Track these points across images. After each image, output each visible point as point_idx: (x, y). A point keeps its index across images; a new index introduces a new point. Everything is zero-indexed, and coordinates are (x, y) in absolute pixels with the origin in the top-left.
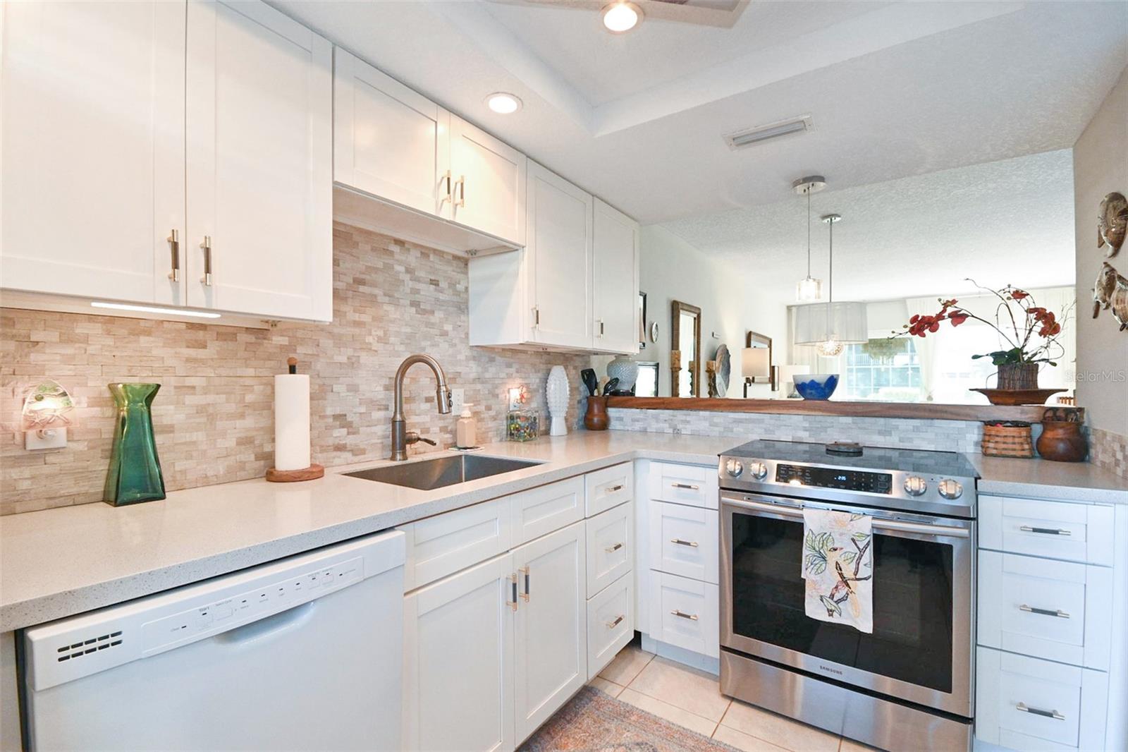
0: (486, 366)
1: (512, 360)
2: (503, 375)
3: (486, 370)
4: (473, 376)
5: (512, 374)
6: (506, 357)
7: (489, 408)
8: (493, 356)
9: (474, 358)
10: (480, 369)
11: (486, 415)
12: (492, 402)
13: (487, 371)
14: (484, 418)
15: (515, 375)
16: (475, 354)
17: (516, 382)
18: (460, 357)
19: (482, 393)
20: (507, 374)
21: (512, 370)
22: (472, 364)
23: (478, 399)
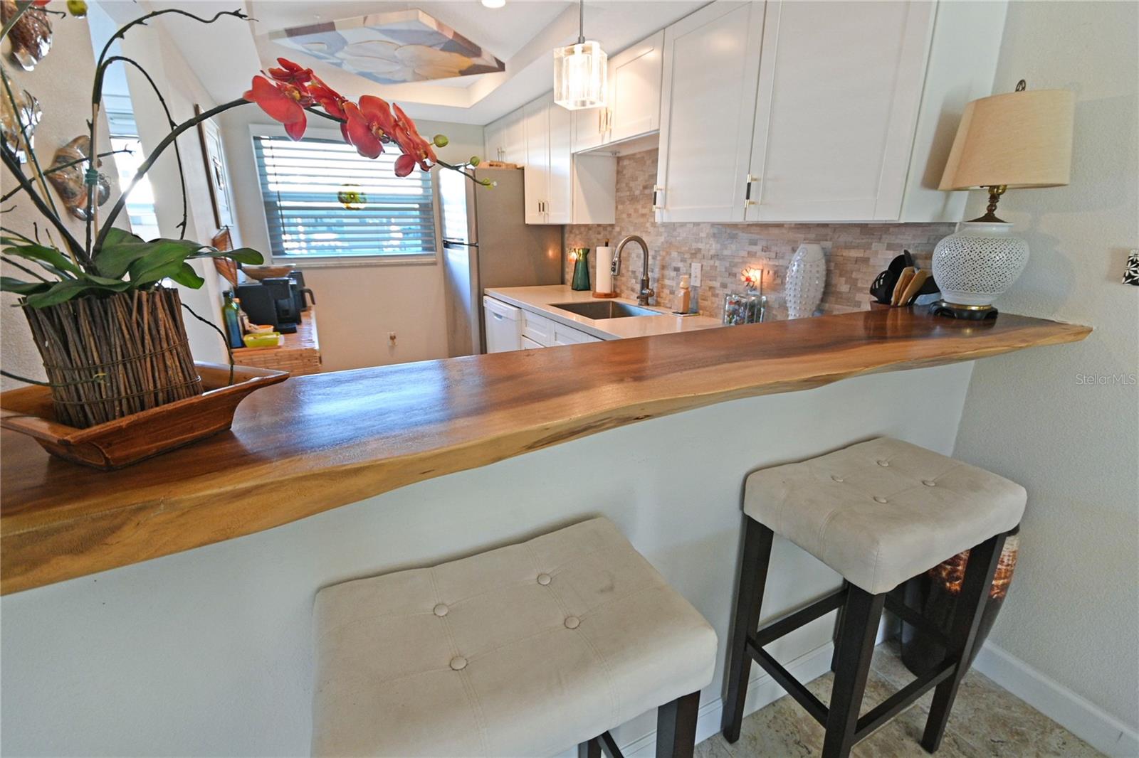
0: (726, 243)
1: (758, 237)
2: (744, 254)
3: (724, 247)
4: (712, 252)
5: (756, 253)
6: (751, 233)
7: (724, 286)
8: (735, 232)
9: (714, 235)
10: (719, 246)
11: (720, 292)
12: (728, 280)
13: (726, 249)
14: (718, 295)
15: (760, 253)
16: (716, 231)
17: (761, 263)
18: (703, 235)
19: (718, 270)
20: (749, 253)
21: (757, 248)
22: (712, 241)
23: (713, 275)
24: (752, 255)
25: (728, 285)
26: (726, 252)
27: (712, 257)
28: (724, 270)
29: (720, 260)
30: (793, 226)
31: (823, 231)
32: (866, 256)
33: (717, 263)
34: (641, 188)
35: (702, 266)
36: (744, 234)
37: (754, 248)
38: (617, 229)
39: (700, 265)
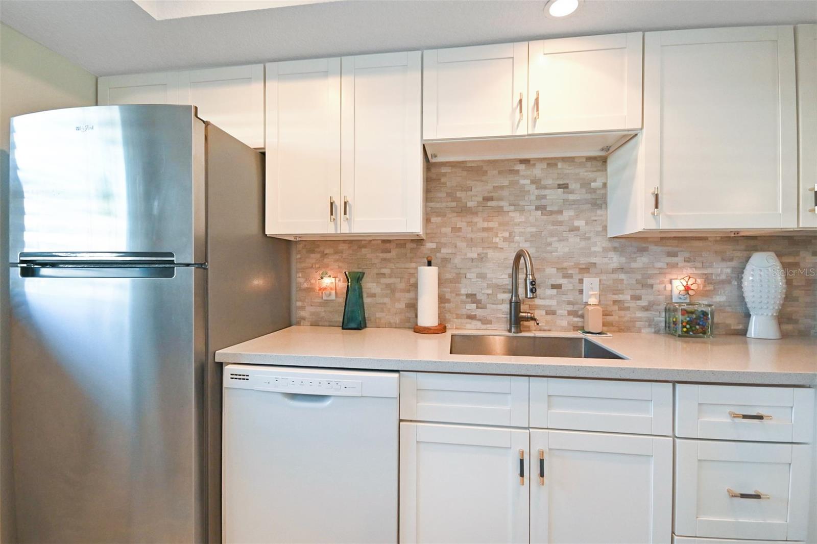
0: (634, 256)
1: (678, 249)
2: (661, 265)
4: (613, 266)
5: (677, 264)
6: (667, 246)
7: (637, 298)
9: (615, 249)
10: (623, 260)
11: (632, 304)
12: (642, 292)
13: (635, 261)
14: (629, 308)
15: (682, 264)
16: (616, 244)
17: (686, 272)
19: (625, 283)
21: (678, 260)
23: (620, 288)
24: (674, 266)
25: (643, 297)
26: (634, 265)
27: (615, 271)
28: (635, 282)
29: (626, 273)
30: (718, 239)
31: (752, 243)
32: (796, 261)
33: (622, 276)
34: (481, 199)
35: (600, 281)
36: (656, 247)
37: (674, 260)
38: (430, 245)
39: (598, 279)
